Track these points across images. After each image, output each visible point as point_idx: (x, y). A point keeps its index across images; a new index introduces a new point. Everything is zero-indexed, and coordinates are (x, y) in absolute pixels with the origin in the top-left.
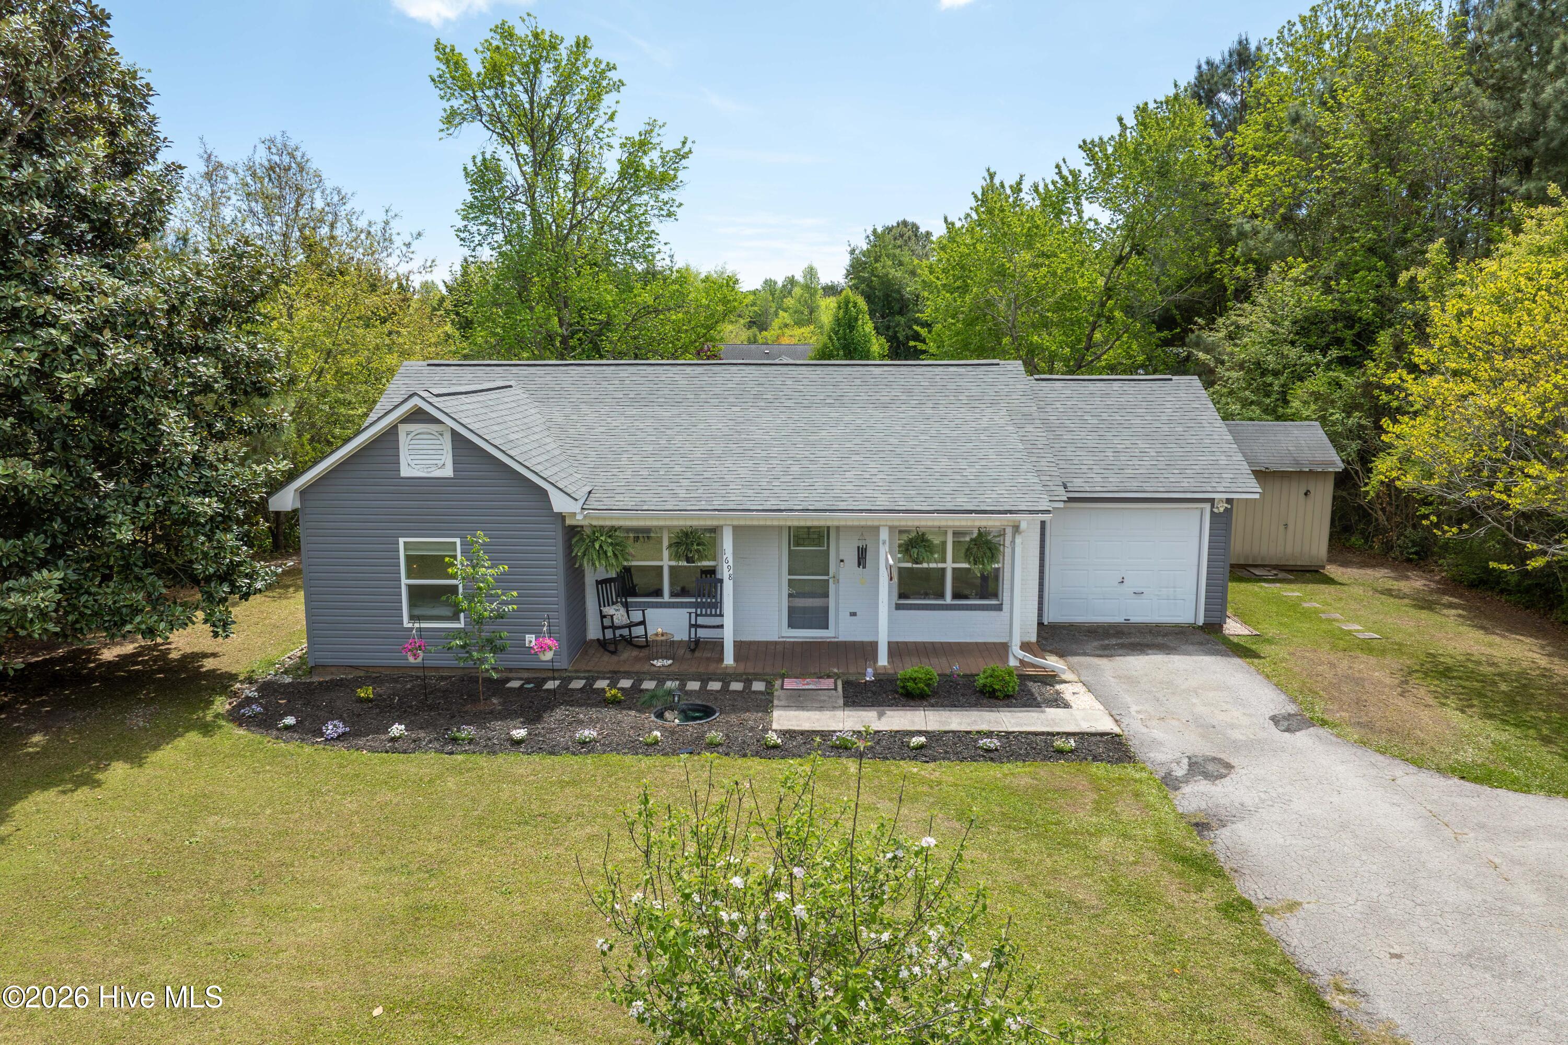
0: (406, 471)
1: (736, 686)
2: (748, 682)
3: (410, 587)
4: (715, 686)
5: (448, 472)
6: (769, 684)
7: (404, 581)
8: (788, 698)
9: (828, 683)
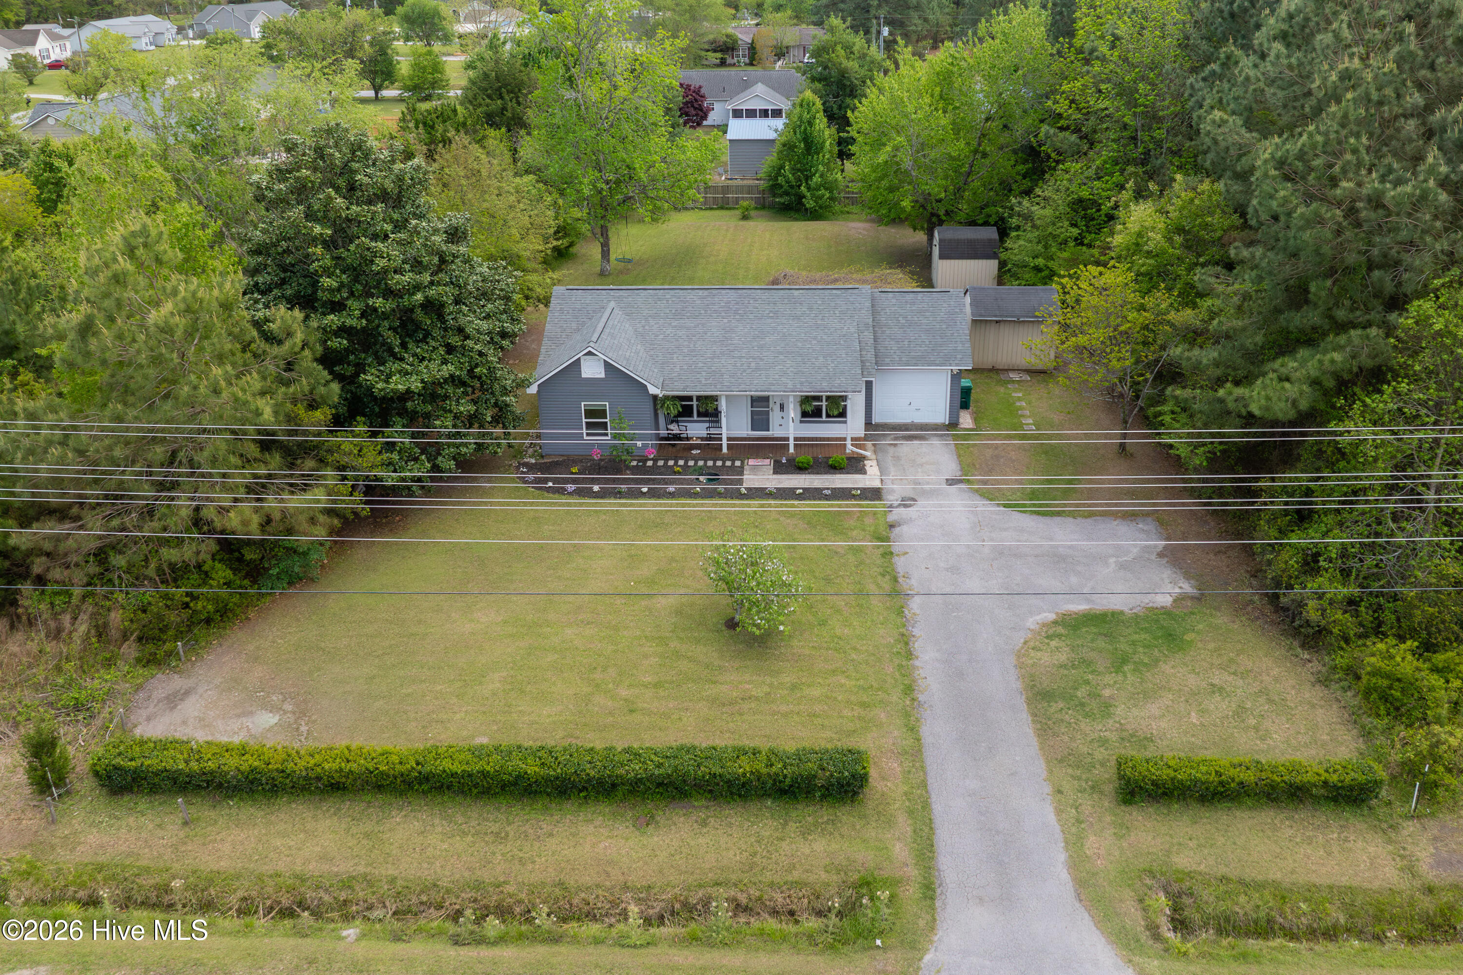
0: (584, 375)
1: (728, 463)
2: (733, 461)
3: (587, 423)
4: (719, 463)
5: (603, 375)
6: (742, 463)
7: (584, 420)
8: (751, 470)
9: (767, 461)
